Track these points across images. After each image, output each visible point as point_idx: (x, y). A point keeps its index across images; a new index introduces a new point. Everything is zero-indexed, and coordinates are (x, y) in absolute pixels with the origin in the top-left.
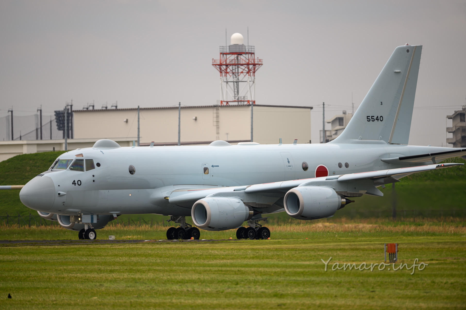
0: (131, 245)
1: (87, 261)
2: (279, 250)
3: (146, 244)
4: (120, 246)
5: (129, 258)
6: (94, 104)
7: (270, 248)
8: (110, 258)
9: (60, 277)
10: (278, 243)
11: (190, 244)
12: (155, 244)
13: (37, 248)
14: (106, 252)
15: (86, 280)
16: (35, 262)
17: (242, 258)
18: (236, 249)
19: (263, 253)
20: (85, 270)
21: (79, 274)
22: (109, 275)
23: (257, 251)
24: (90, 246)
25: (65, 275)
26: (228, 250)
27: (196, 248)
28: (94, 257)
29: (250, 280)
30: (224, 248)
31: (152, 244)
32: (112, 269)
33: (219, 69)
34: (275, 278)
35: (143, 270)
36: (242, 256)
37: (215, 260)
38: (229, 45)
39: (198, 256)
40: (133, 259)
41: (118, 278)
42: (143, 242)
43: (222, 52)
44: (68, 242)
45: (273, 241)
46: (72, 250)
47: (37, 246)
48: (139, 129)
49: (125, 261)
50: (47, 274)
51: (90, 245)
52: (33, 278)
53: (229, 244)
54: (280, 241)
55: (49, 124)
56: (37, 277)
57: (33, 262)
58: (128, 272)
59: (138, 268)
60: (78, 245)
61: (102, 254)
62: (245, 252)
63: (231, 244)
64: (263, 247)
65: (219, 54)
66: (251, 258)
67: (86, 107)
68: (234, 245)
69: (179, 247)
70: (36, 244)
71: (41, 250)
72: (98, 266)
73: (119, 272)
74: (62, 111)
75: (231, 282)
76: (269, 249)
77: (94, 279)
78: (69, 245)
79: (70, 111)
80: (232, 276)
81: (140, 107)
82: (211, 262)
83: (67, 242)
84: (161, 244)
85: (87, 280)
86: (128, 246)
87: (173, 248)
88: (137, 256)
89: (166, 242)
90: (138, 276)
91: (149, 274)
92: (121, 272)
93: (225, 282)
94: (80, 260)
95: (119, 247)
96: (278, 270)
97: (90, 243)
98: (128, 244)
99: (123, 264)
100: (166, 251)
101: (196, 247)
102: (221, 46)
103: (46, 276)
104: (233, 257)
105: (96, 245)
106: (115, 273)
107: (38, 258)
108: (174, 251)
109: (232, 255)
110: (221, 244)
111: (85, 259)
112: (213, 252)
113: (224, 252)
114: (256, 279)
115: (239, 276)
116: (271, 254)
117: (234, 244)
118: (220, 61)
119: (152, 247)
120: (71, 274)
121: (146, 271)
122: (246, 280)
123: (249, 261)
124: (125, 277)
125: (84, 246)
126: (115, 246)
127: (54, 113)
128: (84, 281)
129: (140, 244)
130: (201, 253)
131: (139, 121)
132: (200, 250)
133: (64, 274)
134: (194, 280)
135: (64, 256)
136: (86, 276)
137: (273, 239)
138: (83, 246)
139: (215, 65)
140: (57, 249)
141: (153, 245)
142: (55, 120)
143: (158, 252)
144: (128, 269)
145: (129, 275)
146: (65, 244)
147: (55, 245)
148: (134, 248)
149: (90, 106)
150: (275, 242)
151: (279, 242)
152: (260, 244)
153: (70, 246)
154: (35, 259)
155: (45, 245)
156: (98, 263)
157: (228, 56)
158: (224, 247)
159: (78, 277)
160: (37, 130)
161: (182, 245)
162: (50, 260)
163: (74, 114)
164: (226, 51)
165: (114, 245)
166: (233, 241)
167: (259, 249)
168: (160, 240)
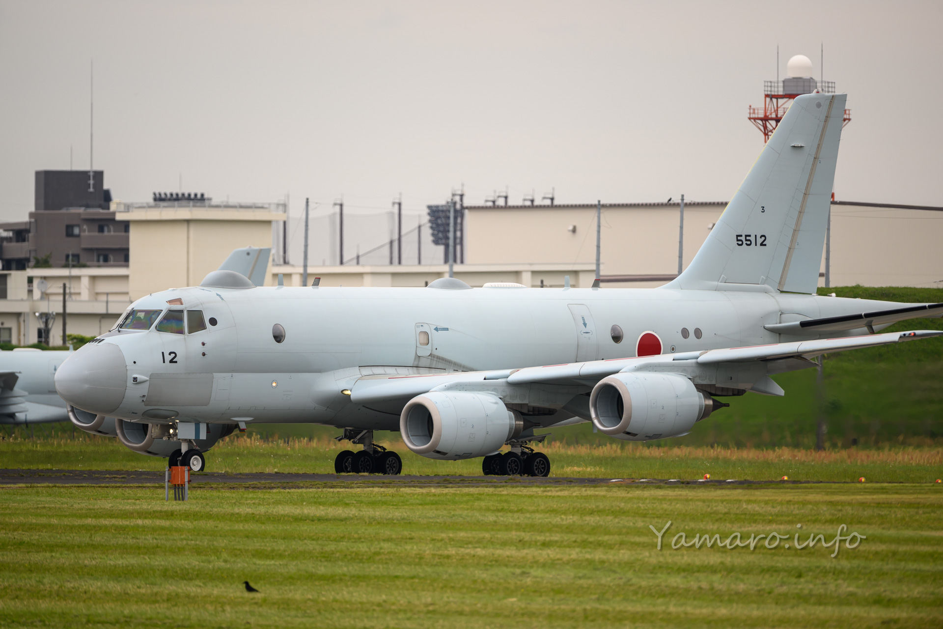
0: (584, 489)
1: (495, 522)
2: (883, 506)
3: (614, 487)
4: (561, 490)
5: (581, 517)
6: (506, 193)
7: (864, 501)
8: (541, 516)
9: (441, 555)
10: (881, 491)
11: (704, 490)
12: (633, 489)
13: (393, 491)
14: (534, 503)
15: (494, 563)
16: (390, 523)
17: (808, 521)
18: (797, 503)
19: (851, 512)
20: (492, 540)
21: (479, 550)
22: (540, 551)
23: (840, 508)
24: (501, 489)
25: (452, 551)
26: (781, 503)
27: (716, 498)
28: (510, 514)
29: (825, 567)
30: (772, 500)
31: (626, 487)
32: (545, 540)
33: (762, 128)
34: (875, 565)
35: (609, 542)
36: (810, 518)
37: (754, 525)
38: (783, 79)
39: (721, 516)
40: (588, 518)
41: (558, 559)
42: (607, 482)
43: (769, 93)
44: (457, 480)
45: (872, 487)
46: (465, 499)
47: (394, 487)
48: (598, 247)
49: (571, 523)
50: (415, 547)
51: (500, 487)
52: (387, 557)
53: (781, 490)
54: (886, 486)
55: (416, 232)
56: (395, 553)
57: (385, 522)
58: (578, 547)
59: (600, 539)
60: (477, 487)
61: (525, 508)
62: (815, 508)
63: (786, 490)
64: (852, 500)
65: (763, 96)
66: (826, 521)
67: (492, 199)
68: (793, 493)
69: (681, 495)
70: (391, 483)
71: (401, 496)
72: (518, 533)
73: (559, 547)
74: (442, 206)
75: (789, 571)
76: (863, 503)
77: (509, 561)
78: (459, 487)
79: (458, 207)
80: (789, 558)
81: (602, 203)
82: (746, 529)
83: (454, 481)
84: (644, 488)
85: (496, 561)
86: (578, 492)
87: (670, 497)
88: (595, 513)
89: (654, 485)
90: (599, 555)
91: (622, 551)
92: (565, 547)
93: (776, 571)
94: (482, 520)
95: (559, 493)
96: (882, 547)
97: (502, 484)
98: (579, 487)
99: (569, 529)
100: (655, 503)
101: (716, 496)
102: (768, 82)
103: (414, 552)
104: (791, 518)
105: (513, 487)
106: (552, 549)
107: (397, 514)
108: (671, 504)
109: (788, 516)
110: (766, 490)
111: (491, 518)
112: (750, 507)
113: (773, 507)
114: (839, 567)
115: (804, 559)
116: (867, 513)
117: (792, 491)
118: (765, 113)
119: (626, 495)
120: (463, 550)
121: (615, 544)
122: (818, 567)
123: (823, 527)
124: (572, 557)
125: (488, 489)
126: (551, 490)
127: (427, 211)
128: (490, 563)
129: (602, 487)
130: (726, 510)
131: (599, 232)
132: (725, 503)
133: (450, 549)
134: (712, 566)
135: (450, 510)
136: (493, 554)
137: (871, 482)
138: (486, 490)
139: (755, 119)
140: (435, 495)
141: (628, 489)
142: (429, 225)
143: (639, 507)
144: (578, 540)
145: (581, 552)
146: (451, 485)
147: (429, 486)
148: (590, 496)
149: (499, 197)
150: (875, 489)
151: (882, 488)
152: (846, 492)
153: (460, 489)
154: (390, 516)
155: (410, 487)
156: (519, 527)
157: (781, 101)
158: (773, 498)
159: (478, 556)
160: (391, 243)
161: (687, 492)
162: (420, 519)
163: (466, 212)
164: (778, 91)
165: (548, 489)
166: (791, 485)
167: (843, 503)
168: (642, 480)
